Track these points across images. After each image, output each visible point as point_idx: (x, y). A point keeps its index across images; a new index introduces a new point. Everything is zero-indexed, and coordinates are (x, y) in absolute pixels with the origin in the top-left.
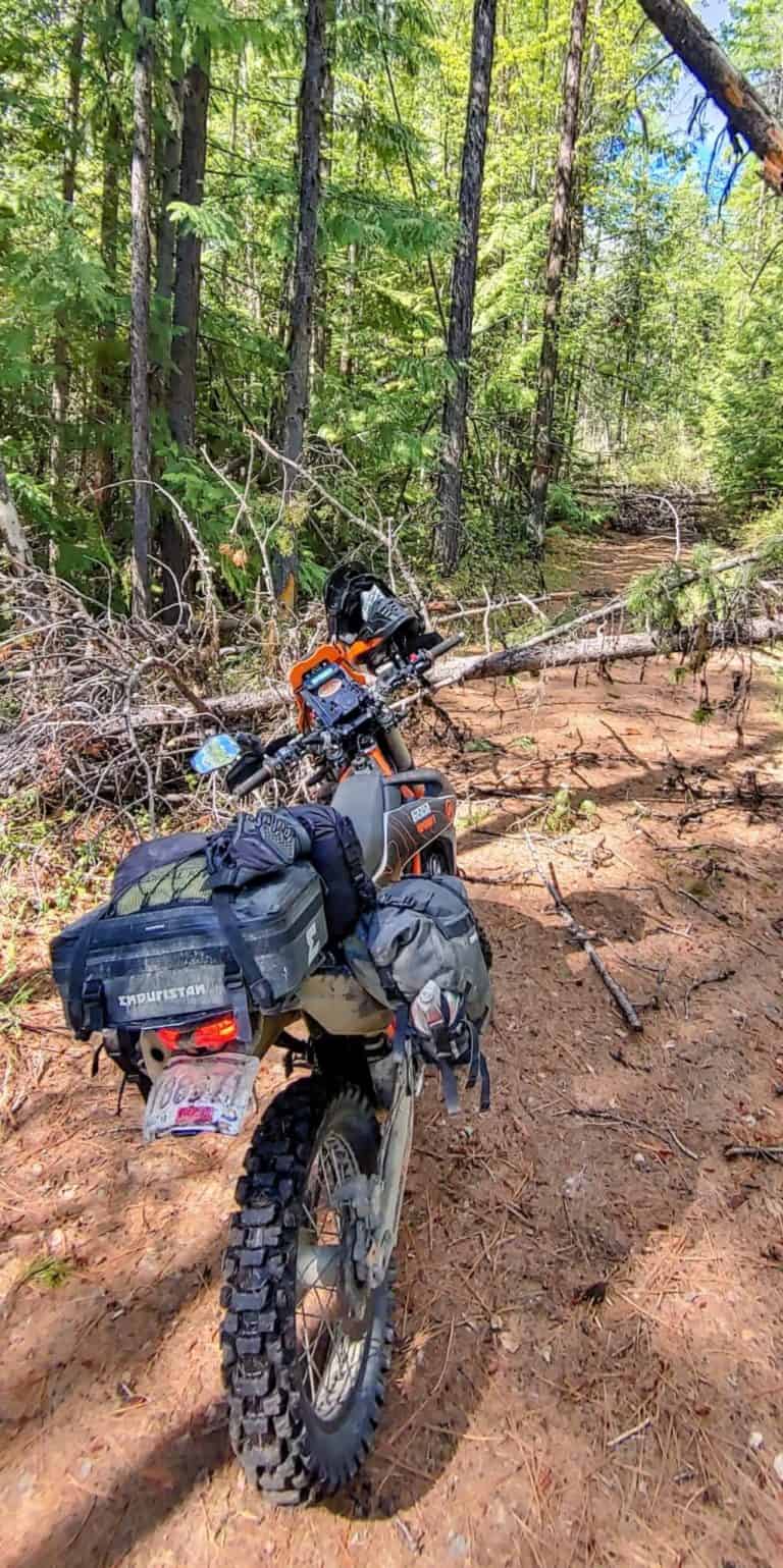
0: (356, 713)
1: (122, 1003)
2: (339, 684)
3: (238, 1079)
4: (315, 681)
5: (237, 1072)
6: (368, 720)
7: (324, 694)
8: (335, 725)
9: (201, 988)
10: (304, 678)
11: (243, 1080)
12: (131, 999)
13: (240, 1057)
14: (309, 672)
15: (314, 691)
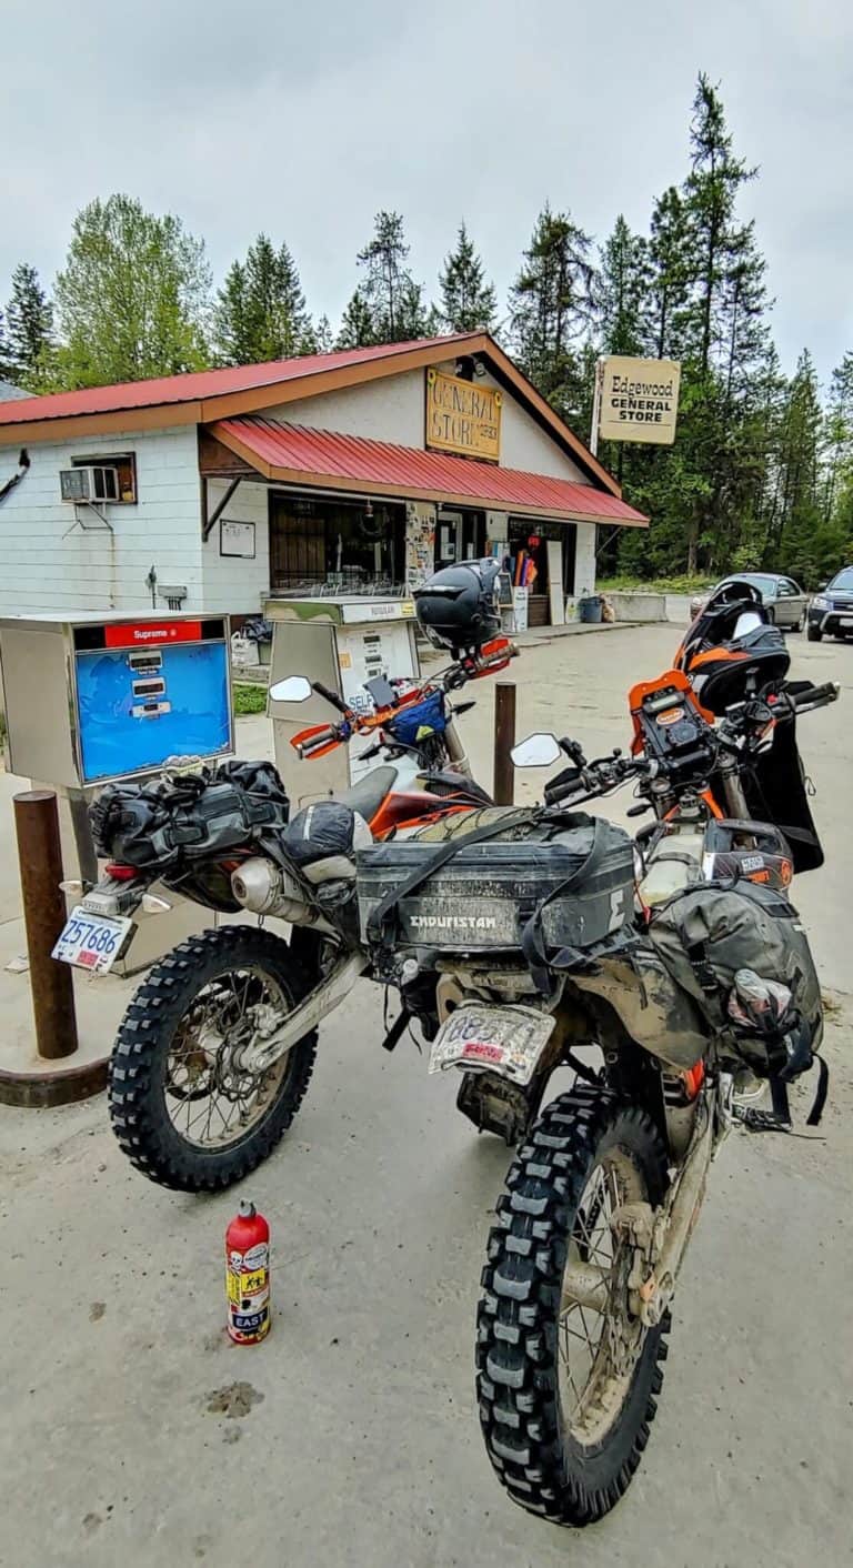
0: (691, 747)
1: (414, 924)
2: (679, 714)
3: (532, 1032)
4: (656, 705)
5: (530, 1025)
6: (704, 758)
7: (662, 720)
8: (666, 755)
9: (491, 922)
10: (645, 700)
11: (536, 1034)
12: (423, 920)
13: (533, 1011)
14: (652, 695)
15: (653, 715)
